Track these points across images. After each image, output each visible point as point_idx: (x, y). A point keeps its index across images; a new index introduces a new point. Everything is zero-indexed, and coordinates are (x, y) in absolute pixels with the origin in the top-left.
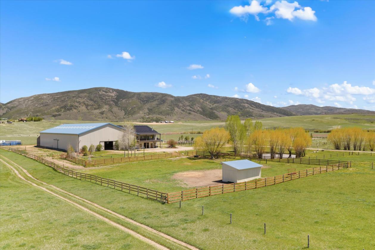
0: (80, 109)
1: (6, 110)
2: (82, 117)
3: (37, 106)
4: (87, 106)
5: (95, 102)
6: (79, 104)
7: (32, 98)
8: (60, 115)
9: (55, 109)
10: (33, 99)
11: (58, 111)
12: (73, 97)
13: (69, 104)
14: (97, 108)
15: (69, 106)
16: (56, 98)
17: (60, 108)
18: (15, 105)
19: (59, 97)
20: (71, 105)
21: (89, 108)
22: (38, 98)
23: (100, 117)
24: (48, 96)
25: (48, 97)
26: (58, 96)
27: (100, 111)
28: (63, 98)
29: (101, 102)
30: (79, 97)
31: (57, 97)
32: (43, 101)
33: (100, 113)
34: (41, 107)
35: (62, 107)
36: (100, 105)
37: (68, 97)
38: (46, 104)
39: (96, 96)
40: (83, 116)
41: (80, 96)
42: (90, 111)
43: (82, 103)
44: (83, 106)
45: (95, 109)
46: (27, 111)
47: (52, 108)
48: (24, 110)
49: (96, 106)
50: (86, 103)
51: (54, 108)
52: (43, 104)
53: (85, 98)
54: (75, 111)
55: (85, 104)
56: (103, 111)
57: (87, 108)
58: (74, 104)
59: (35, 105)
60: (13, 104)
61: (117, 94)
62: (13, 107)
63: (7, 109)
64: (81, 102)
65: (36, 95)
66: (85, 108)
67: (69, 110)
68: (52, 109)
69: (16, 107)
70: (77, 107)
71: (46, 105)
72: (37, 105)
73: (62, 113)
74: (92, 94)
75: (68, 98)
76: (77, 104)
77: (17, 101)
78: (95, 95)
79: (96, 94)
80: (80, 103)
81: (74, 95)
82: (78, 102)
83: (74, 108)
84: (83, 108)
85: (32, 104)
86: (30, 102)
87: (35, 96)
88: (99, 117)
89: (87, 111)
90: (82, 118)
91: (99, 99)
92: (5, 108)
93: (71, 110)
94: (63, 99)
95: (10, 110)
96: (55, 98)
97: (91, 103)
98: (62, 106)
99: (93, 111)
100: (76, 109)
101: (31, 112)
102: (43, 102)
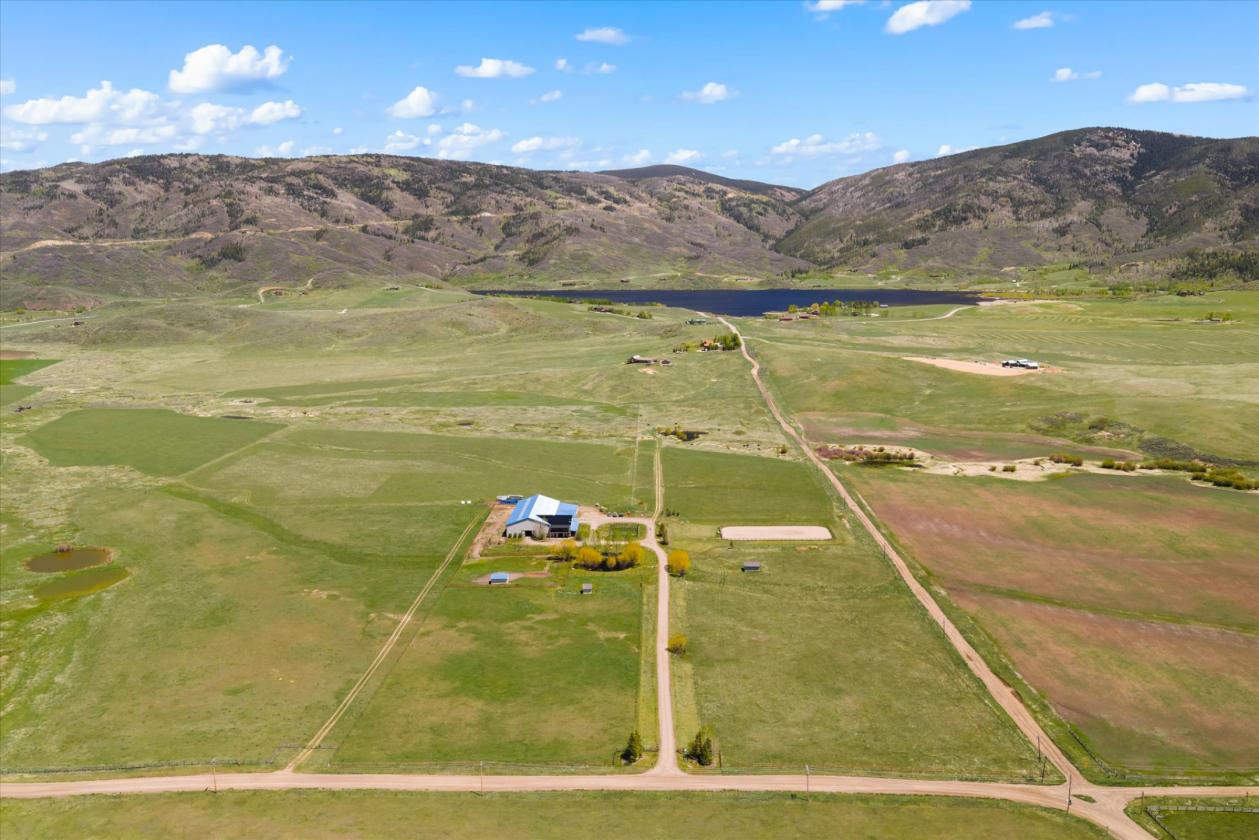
0: (992, 217)
1: (795, 219)
2: (990, 248)
3: (874, 208)
4: (1017, 204)
5: (1049, 188)
6: (993, 202)
7: (867, 181)
8: (924, 241)
9: (918, 220)
10: (867, 185)
11: (924, 226)
12: (983, 173)
13: (961, 202)
14: (1049, 213)
15: (959, 207)
16: (931, 180)
17: (933, 218)
18: (821, 205)
19: (940, 175)
20: (966, 204)
21: (1023, 211)
22: (880, 180)
23: (1053, 244)
24: (911, 170)
25: (910, 175)
26: (939, 172)
27: (1056, 225)
28: (949, 179)
29: (1074, 186)
30: (1001, 173)
31: (934, 177)
32: (891, 189)
33: (1056, 231)
34: (884, 213)
35: (938, 214)
36: (1063, 200)
37: (966, 174)
38: (900, 200)
39: (1058, 166)
40: (994, 243)
41: (1005, 169)
42: (1024, 224)
43: (1002, 196)
44: (1003, 206)
45: (1044, 215)
46: (844, 226)
47: (910, 215)
48: (839, 221)
49: (1051, 206)
50: (1018, 193)
51: (917, 216)
52: (890, 200)
53: (1021, 177)
54: (976, 224)
55: (1011, 199)
56: (1069, 221)
57: (1015, 212)
58: (976, 201)
59: (868, 205)
60: (815, 201)
61: (1142, 150)
62: (814, 211)
63: (798, 215)
64: (1002, 192)
65: (877, 170)
66: (1010, 214)
67: (958, 221)
68: (911, 219)
69: (822, 210)
70: (985, 210)
71: (898, 205)
72: (873, 205)
73: (932, 237)
74: (1044, 160)
75: (965, 177)
76: (985, 202)
77: (826, 189)
78: (1056, 162)
79: (1060, 157)
80: (997, 198)
81: (986, 166)
82: (987, 194)
83: (975, 216)
84: (1004, 215)
85: (862, 200)
86: (859, 194)
87: (873, 175)
88: (1048, 244)
89: (1015, 224)
90: (991, 252)
91: (1068, 176)
92: (793, 213)
93: (963, 223)
94: (949, 181)
95: (807, 218)
96: (928, 178)
97: (1034, 192)
98: (939, 209)
99: (1033, 224)
100: (979, 218)
101: (852, 231)
102: (892, 193)
